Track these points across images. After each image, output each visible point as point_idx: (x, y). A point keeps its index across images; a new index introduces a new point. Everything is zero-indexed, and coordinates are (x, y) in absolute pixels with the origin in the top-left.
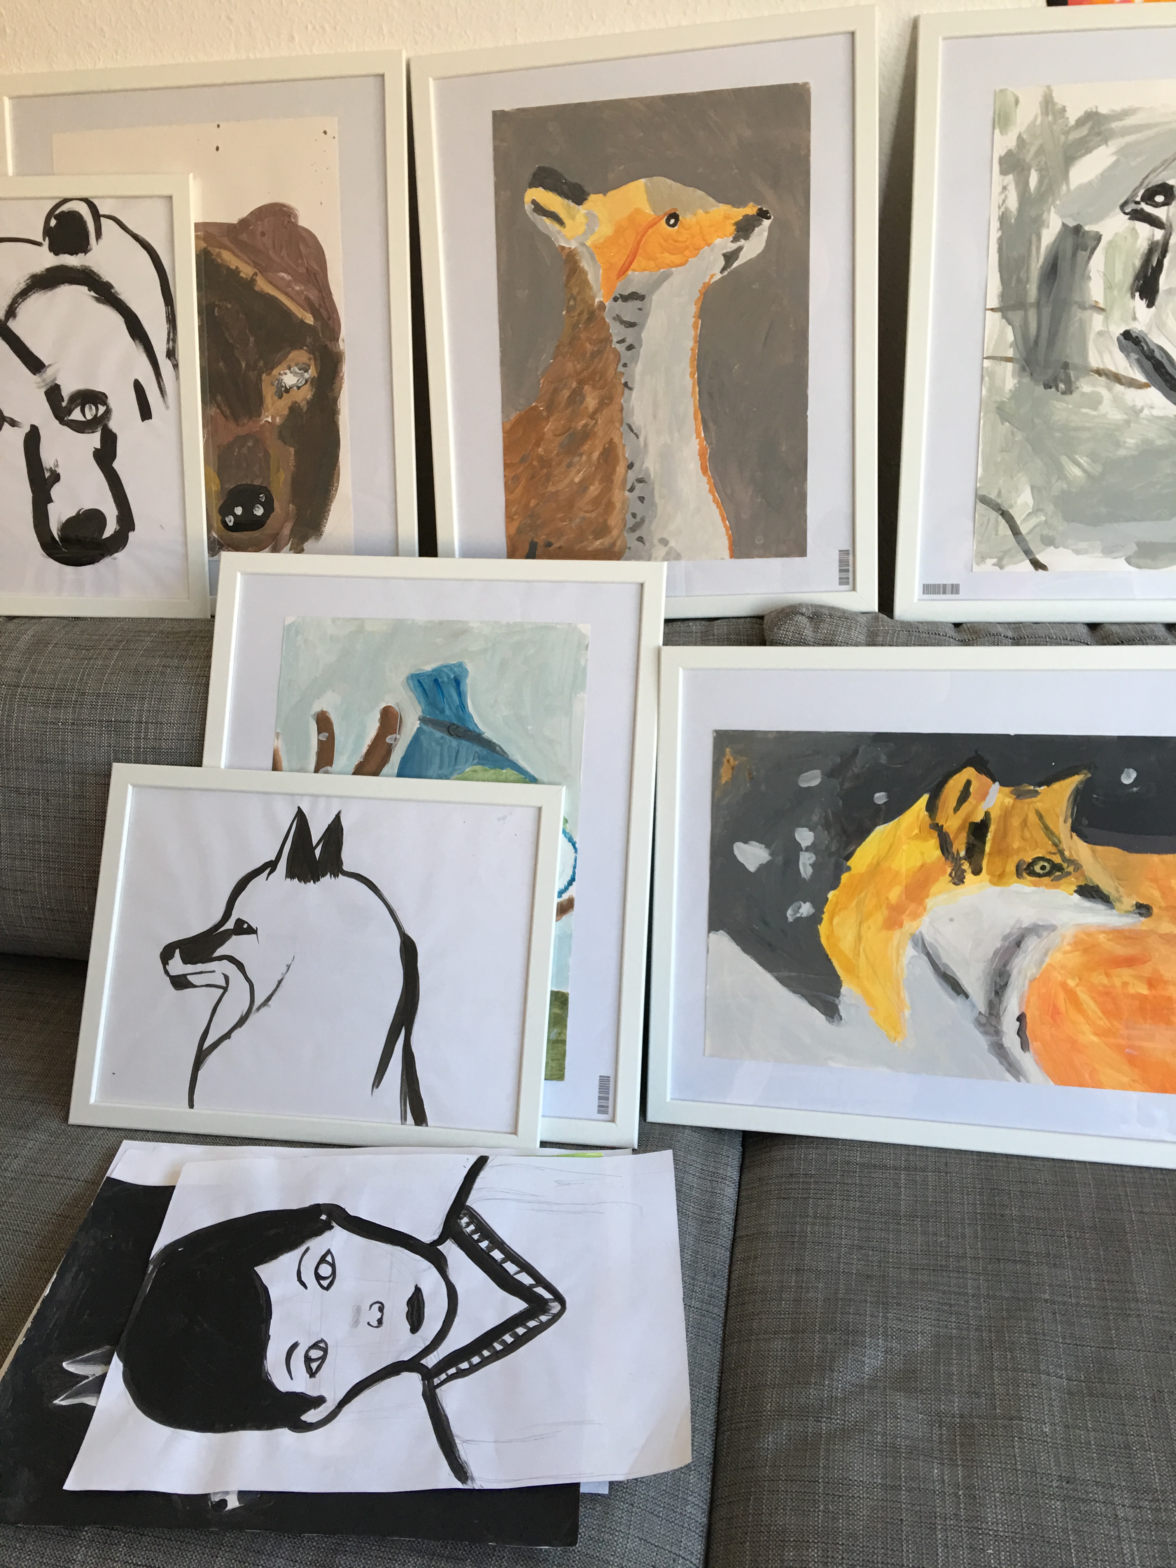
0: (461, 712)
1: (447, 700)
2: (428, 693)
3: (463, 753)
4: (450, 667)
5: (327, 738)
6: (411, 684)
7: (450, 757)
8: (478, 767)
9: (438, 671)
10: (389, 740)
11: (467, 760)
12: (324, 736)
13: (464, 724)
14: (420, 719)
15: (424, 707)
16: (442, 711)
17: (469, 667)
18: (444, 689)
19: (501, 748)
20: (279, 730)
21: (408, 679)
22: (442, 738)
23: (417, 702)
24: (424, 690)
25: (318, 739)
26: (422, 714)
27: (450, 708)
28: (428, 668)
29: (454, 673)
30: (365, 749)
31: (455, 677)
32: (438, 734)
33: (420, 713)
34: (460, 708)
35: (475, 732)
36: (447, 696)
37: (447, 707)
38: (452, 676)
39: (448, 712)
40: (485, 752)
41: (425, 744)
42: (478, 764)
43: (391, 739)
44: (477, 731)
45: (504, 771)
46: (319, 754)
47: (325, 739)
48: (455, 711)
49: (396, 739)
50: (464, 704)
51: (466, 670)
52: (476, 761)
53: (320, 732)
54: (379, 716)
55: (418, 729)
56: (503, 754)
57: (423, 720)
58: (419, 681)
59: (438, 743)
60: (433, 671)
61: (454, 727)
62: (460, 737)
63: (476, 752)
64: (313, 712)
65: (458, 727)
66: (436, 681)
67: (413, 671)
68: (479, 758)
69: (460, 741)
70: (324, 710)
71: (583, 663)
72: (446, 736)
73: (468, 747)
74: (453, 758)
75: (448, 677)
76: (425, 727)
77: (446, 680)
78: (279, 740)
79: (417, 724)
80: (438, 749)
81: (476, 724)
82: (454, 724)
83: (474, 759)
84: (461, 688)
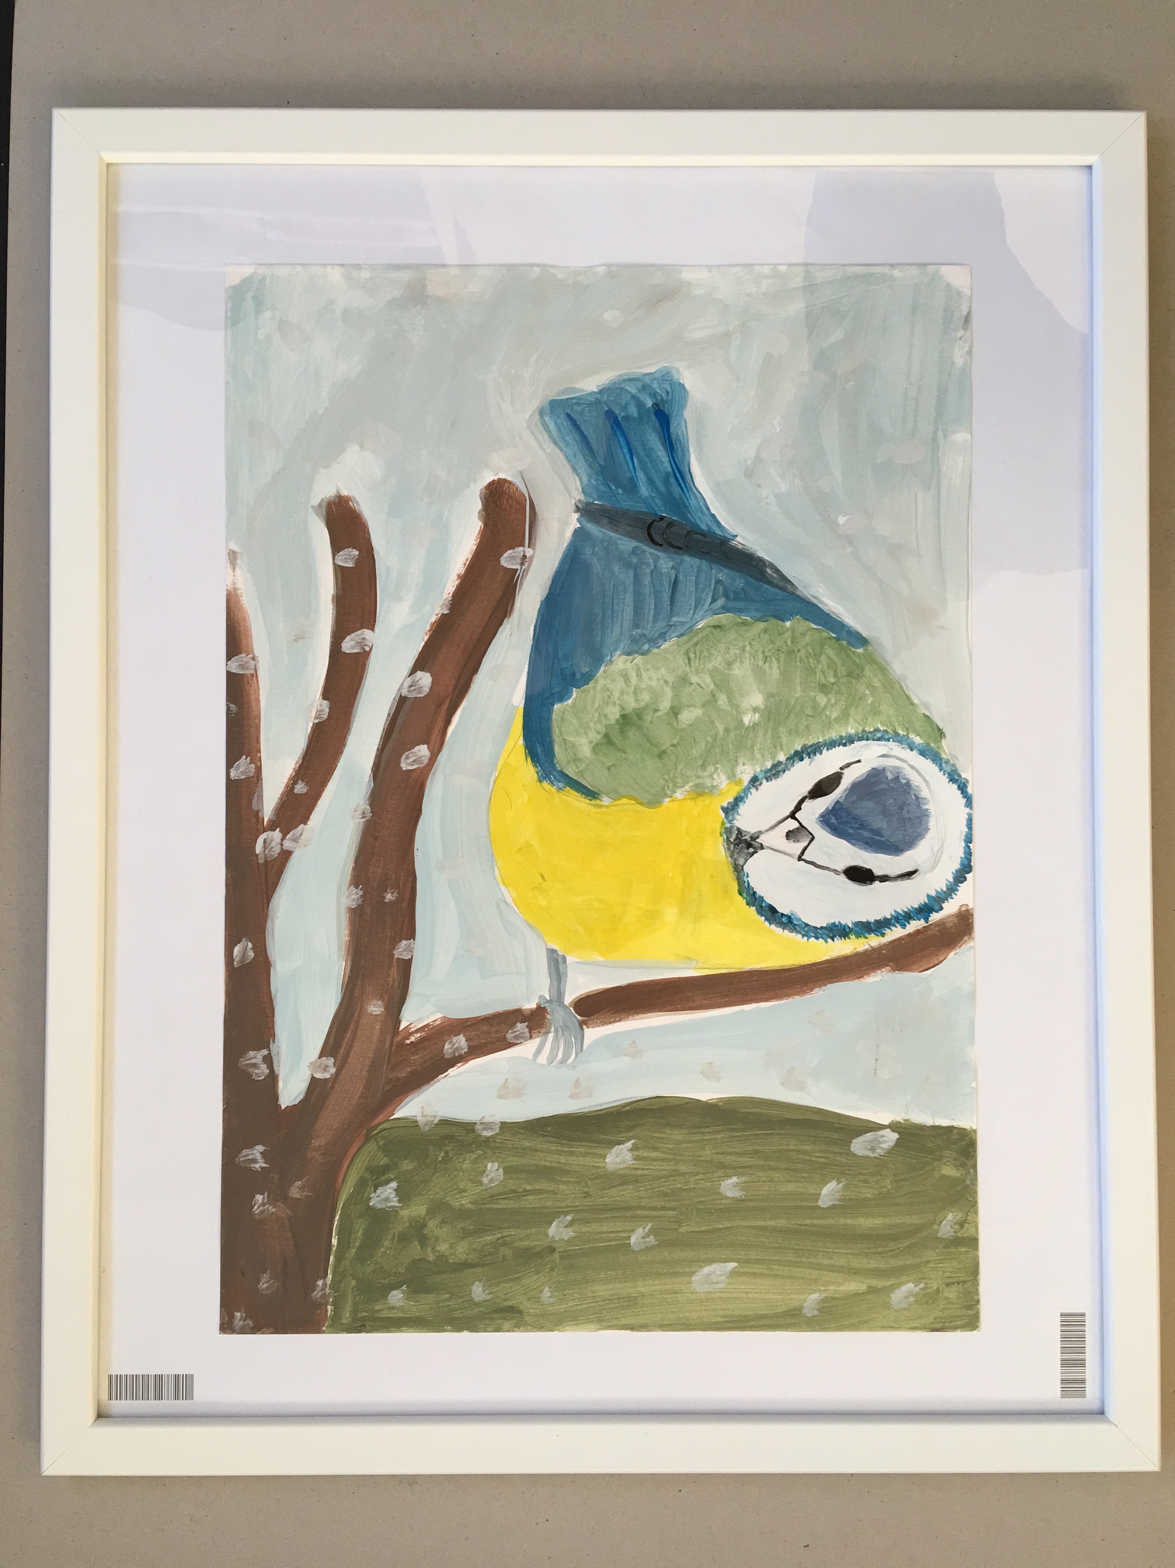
0: (676, 490)
1: (640, 461)
2: (594, 446)
3: (688, 586)
4: (644, 384)
5: (358, 562)
6: (552, 426)
7: (657, 595)
8: (724, 618)
9: (613, 390)
10: (508, 560)
11: (698, 603)
12: (349, 557)
13: (687, 519)
14: (578, 509)
15: (585, 478)
16: (631, 487)
17: (688, 378)
18: (632, 436)
19: (777, 571)
20: (235, 548)
21: (541, 413)
22: (634, 552)
23: (568, 468)
24: (584, 438)
25: (335, 565)
26: (582, 497)
27: (650, 481)
28: (591, 385)
29: (654, 395)
30: (451, 585)
31: (655, 405)
32: (627, 544)
33: (578, 496)
34: (672, 480)
35: (712, 534)
36: (639, 448)
37: (641, 476)
38: (649, 403)
39: (644, 490)
40: (739, 582)
41: (597, 567)
42: (725, 609)
43: (512, 558)
44: (718, 532)
45: (788, 624)
46: (341, 601)
47: (350, 565)
48: (663, 489)
49: (525, 557)
50: (685, 470)
51: (682, 386)
52: (721, 602)
53: (336, 547)
54: (479, 506)
55: (576, 532)
56: (783, 584)
57: (586, 511)
58: (568, 415)
59: (628, 565)
60: (601, 392)
61: (663, 524)
62: (681, 548)
63: (718, 582)
64: (316, 500)
65: (671, 524)
66: (610, 414)
67: (553, 394)
68: (727, 596)
69: (677, 558)
70: (345, 493)
71: (959, 361)
72: (646, 548)
73: (700, 570)
74: (666, 597)
75: (640, 405)
76: (591, 527)
77: (633, 411)
78: (238, 570)
79: (574, 522)
80: (628, 578)
81: (713, 516)
82: (662, 518)
83: (714, 600)
84: (672, 430)
